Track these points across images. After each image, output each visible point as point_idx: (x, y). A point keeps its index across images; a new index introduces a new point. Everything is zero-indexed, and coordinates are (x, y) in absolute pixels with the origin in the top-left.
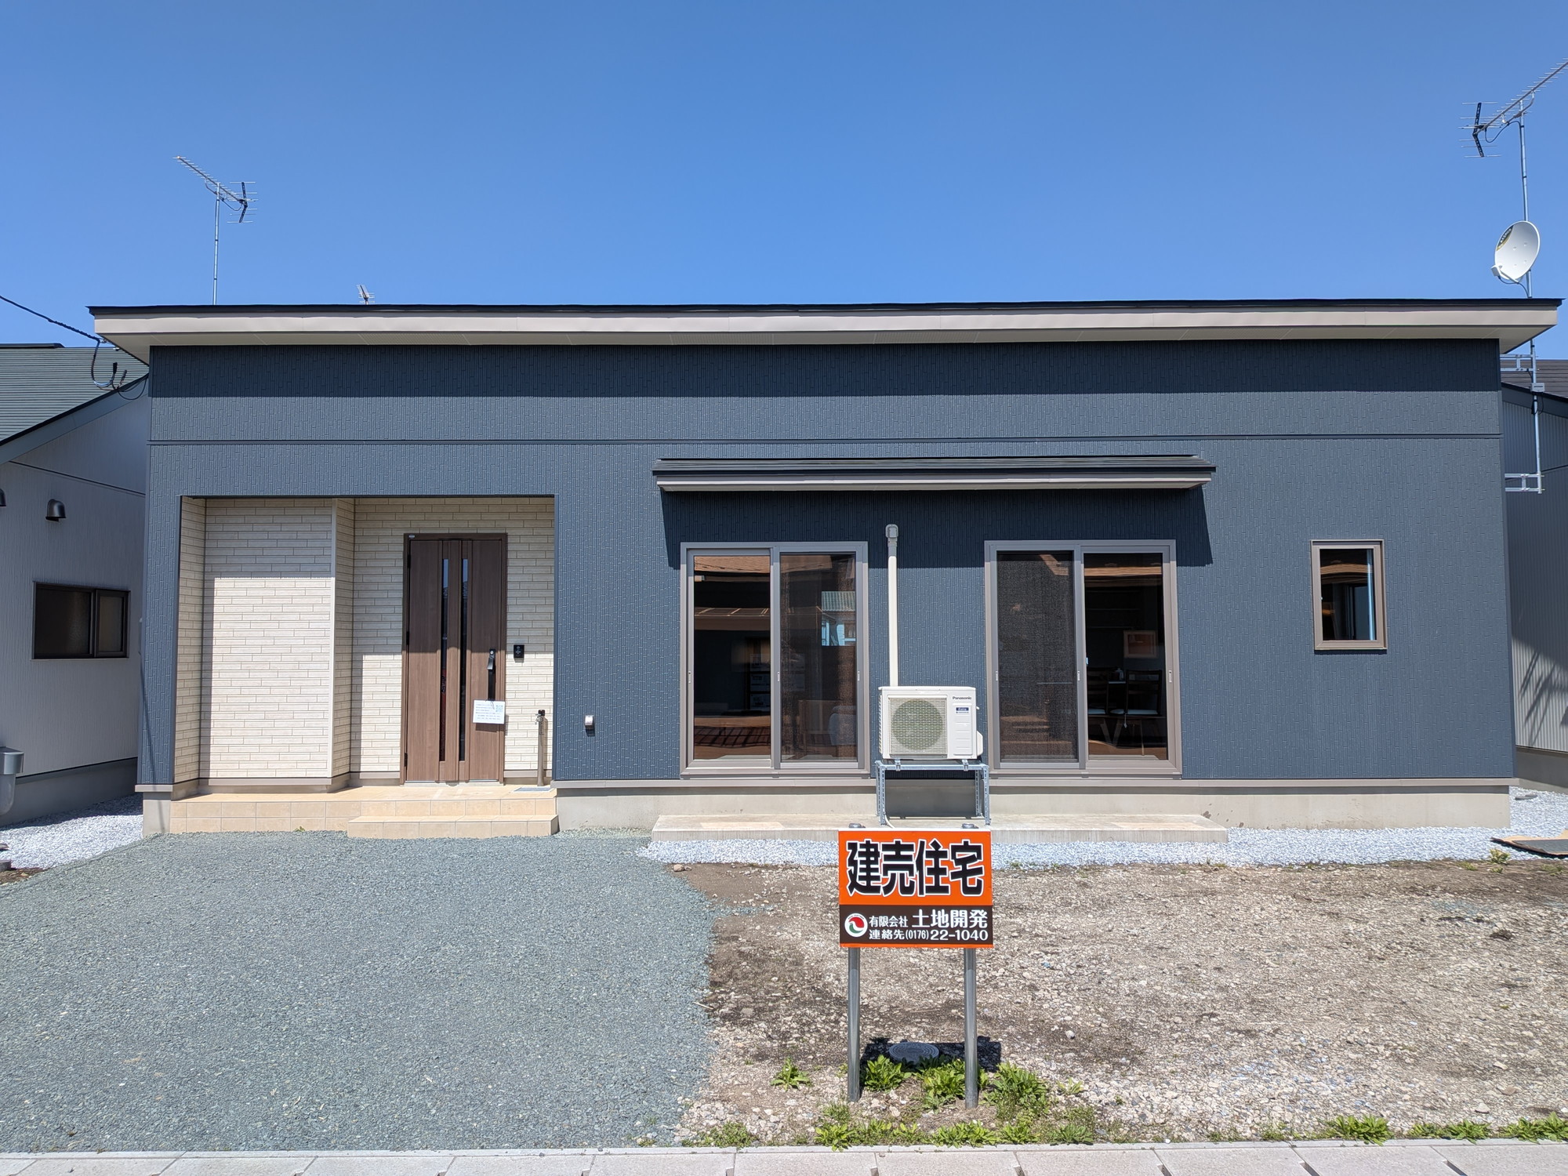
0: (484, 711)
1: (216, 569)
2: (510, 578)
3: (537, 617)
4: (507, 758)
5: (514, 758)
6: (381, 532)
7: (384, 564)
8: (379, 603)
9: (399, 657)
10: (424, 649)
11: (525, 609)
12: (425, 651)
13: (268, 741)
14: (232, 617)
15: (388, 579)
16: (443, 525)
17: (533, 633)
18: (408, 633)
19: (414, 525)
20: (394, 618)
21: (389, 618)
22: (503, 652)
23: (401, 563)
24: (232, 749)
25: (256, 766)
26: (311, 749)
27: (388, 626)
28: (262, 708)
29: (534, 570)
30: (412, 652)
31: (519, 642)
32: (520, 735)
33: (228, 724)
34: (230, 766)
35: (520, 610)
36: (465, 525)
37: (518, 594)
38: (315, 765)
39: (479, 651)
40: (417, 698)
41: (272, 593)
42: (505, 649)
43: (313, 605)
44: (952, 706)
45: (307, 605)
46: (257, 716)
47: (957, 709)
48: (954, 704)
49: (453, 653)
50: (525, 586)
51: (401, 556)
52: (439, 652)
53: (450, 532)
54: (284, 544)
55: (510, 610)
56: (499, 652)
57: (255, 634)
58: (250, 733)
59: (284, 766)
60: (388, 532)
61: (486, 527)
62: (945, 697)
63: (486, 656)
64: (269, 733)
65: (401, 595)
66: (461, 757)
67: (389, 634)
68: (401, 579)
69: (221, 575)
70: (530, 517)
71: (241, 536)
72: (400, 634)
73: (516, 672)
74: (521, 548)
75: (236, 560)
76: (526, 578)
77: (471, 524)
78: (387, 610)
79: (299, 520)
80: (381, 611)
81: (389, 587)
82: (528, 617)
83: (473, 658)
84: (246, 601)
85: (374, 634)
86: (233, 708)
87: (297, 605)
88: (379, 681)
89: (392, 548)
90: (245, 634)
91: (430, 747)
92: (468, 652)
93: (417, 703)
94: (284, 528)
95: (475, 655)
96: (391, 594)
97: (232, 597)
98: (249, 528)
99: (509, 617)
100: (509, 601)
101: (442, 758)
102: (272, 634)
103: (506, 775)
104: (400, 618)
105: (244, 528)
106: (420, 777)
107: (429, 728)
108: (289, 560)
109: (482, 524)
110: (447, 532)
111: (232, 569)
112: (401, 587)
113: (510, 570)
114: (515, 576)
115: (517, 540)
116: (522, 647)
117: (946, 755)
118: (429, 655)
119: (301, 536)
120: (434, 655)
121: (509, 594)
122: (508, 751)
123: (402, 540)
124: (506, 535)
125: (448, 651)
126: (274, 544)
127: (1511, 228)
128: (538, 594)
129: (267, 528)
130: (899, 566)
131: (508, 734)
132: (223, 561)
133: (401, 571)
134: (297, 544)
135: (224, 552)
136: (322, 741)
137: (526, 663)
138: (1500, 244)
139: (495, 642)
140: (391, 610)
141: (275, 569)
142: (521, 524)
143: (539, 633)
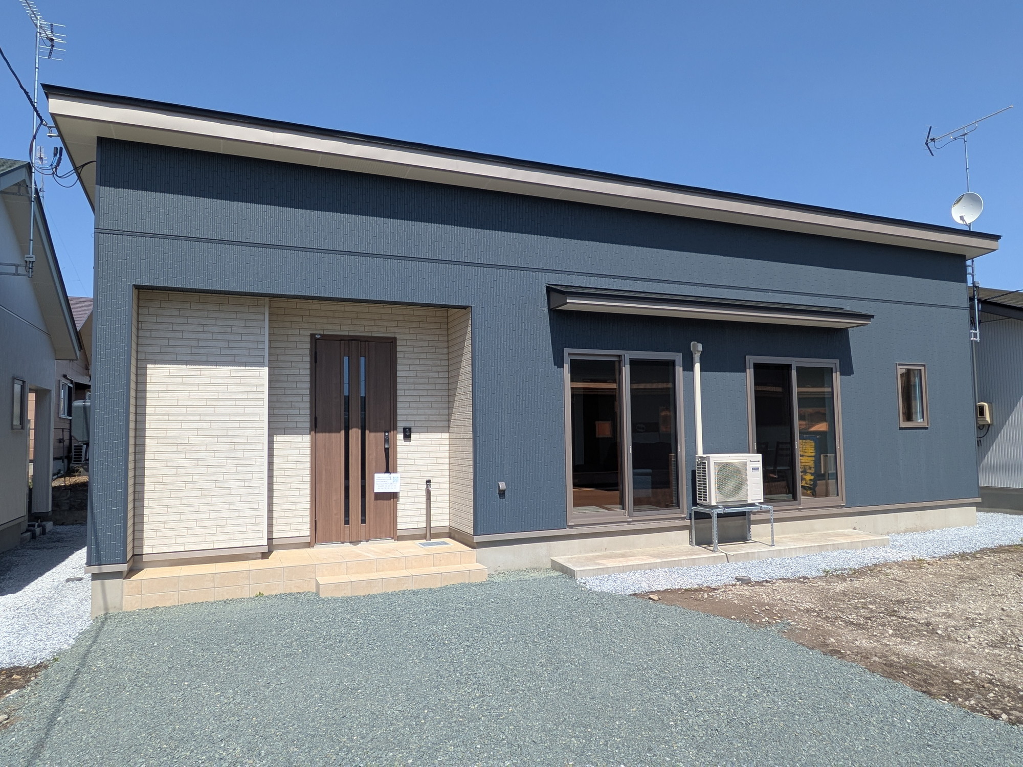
0: (382, 483)
1: (149, 357)
2: (399, 374)
3: (421, 405)
4: (399, 520)
5: (404, 520)
6: (290, 332)
7: (293, 359)
8: (288, 392)
9: (307, 438)
10: (329, 430)
11: (411, 399)
12: (330, 431)
13: (205, 516)
14: (168, 403)
15: (297, 372)
16: (343, 328)
17: (418, 418)
18: (316, 418)
19: (319, 326)
20: (302, 405)
21: (297, 405)
22: (395, 432)
23: (308, 359)
24: (168, 526)
25: (193, 540)
26: (248, 521)
27: (297, 412)
28: (198, 486)
29: (418, 368)
30: (319, 432)
31: (407, 425)
32: (409, 500)
33: (165, 502)
34: (166, 541)
35: (408, 399)
36: (362, 329)
37: (406, 387)
38: (251, 535)
39: (376, 431)
40: (324, 472)
41: (208, 380)
42: (396, 429)
43: (248, 392)
44: (750, 466)
45: (242, 392)
46: (194, 493)
47: (753, 469)
48: (751, 466)
49: (355, 433)
50: (411, 380)
51: (308, 352)
52: (343, 432)
53: (349, 334)
54: (219, 337)
55: (399, 399)
56: (392, 432)
57: (192, 418)
58: (187, 509)
59: (221, 538)
60: (297, 332)
61: (379, 331)
62: (746, 461)
63: (381, 435)
64: (206, 508)
65: (308, 385)
66: (363, 521)
67: (297, 419)
68: (308, 372)
69: (155, 362)
70: (414, 325)
71: (176, 327)
72: (308, 418)
73: (405, 449)
74: (407, 349)
75: (171, 350)
76: (412, 374)
77: (367, 329)
78: (296, 399)
79: (233, 316)
80: (291, 399)
81: (297, 379)
82: (414, 405)
83: (370, 436)
84: (181, 387)
85: (285, 419)
86: (170, 487)
87: (231, 392)
88: (290, 459)
89: (300, 345)
90: (181, 418)
91: (335, 514)
92: (367, 432)
93: (324, 477)
94: (219, 323)
95: (372, 434)
96: (299, 385)
97: (167, 384)
98: (184, 320)
99: (399, 405)
100: (399, 392)
101: (347, 522)
102: (208, 418)
103: (399, 533)
104: (308, 405)
105: (179, 320)
106: (328, 540)
107: (334, 498)
108: (223, 351)
109: (376, 329)
110: (347, 334)
111: (167, 357)
112: (308, 379)
113: (399, 367)
114: (403, 372)
115: (404, 343)
116: (410, 429)
117: (747, 501)
118: (333, 435)
119: (235, 330)
120: (338, 434)
121: (399, 386)
122: (399, 513)
123: (308, 339)
124: (395, 339)
125: (350, 431)
126: (209, 336)
127: (963, 196)
128: (421, 387)
129: (203, 321)
130: (701, 370)
131: (400, 500)
132: (158, 349)
133: (308, 366)
134: (231, 337)
135: (159, 342)
136: (258, 513)
137: (413, 442)
138: (955, 204)
139: (390, 425)
140: (299, 398)
141: (210, 359)
142: (407, 331)
143: (423, 418)
